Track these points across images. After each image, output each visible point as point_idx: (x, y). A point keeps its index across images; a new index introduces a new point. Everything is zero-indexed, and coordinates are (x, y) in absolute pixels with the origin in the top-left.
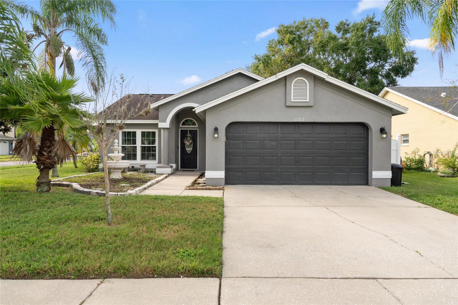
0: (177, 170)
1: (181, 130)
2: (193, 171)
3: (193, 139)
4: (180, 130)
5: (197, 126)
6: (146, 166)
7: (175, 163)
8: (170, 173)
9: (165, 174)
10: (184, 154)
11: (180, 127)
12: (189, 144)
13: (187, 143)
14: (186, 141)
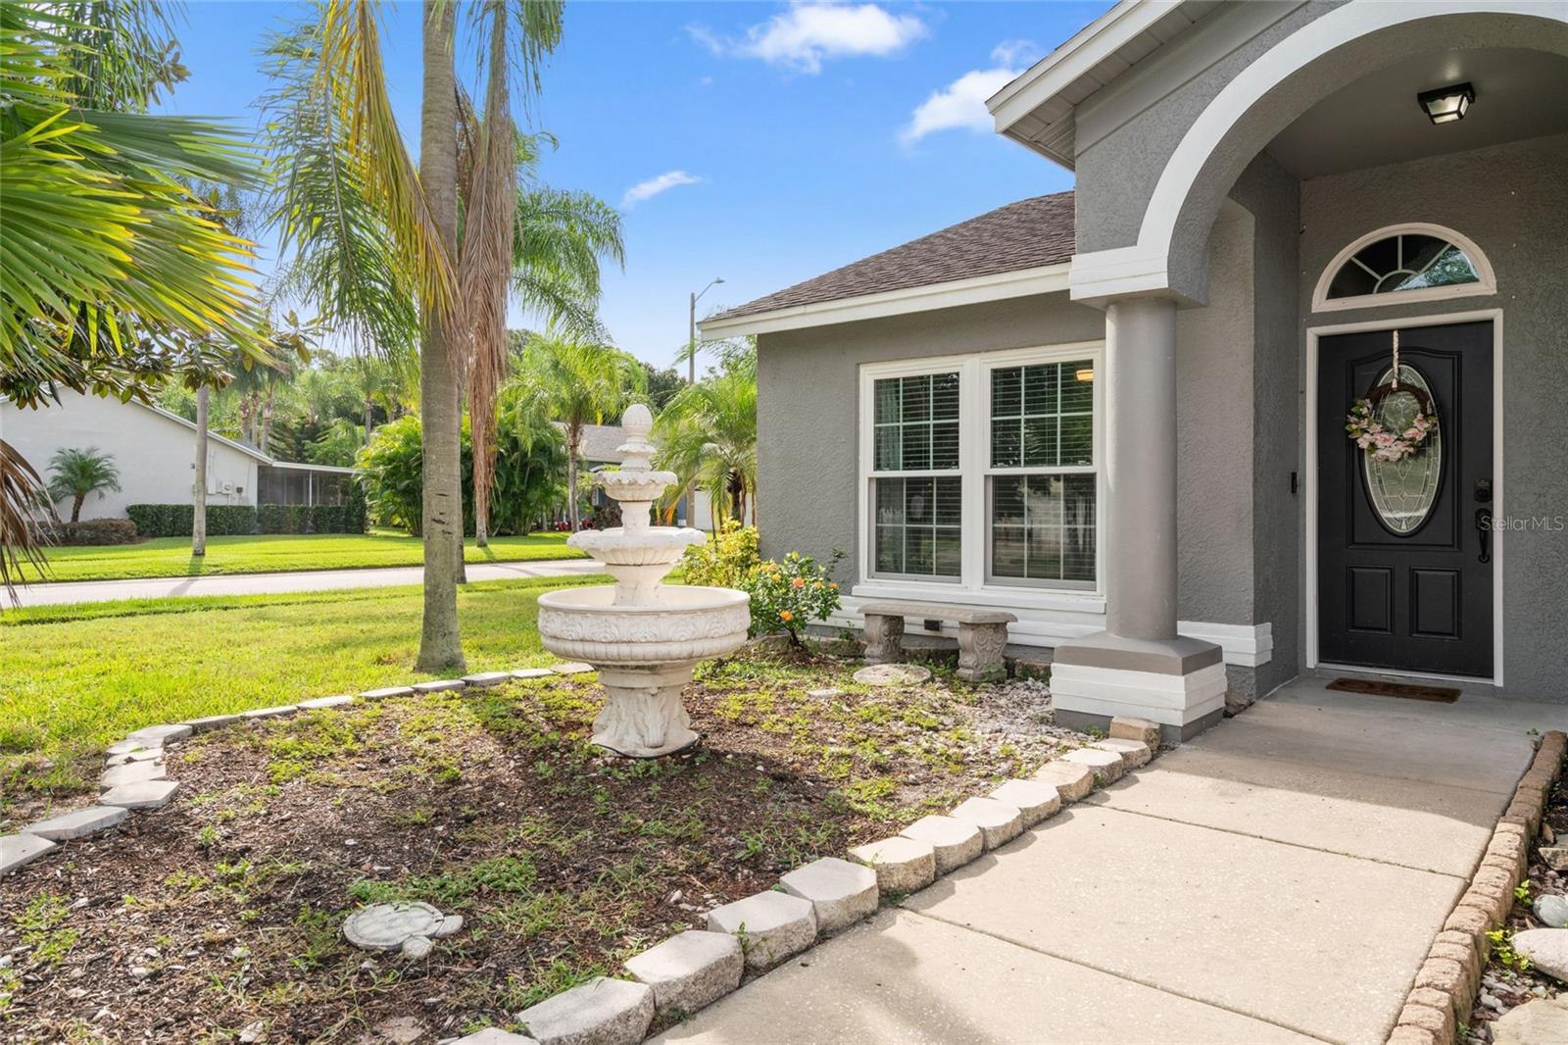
1: (1323, 340)
2: (1448, 696)
3: (1440, 407)
4: (1312, 337)
5: (1487, 284)
6: (1010, 626)
7: (1257, 621)
8: (1178, 720)
9: (1127, 734)
10: (1353, 543)
11: (1313, 311)
12: (1398, 455)
13: (1379, 444)
14: (1369, 424)
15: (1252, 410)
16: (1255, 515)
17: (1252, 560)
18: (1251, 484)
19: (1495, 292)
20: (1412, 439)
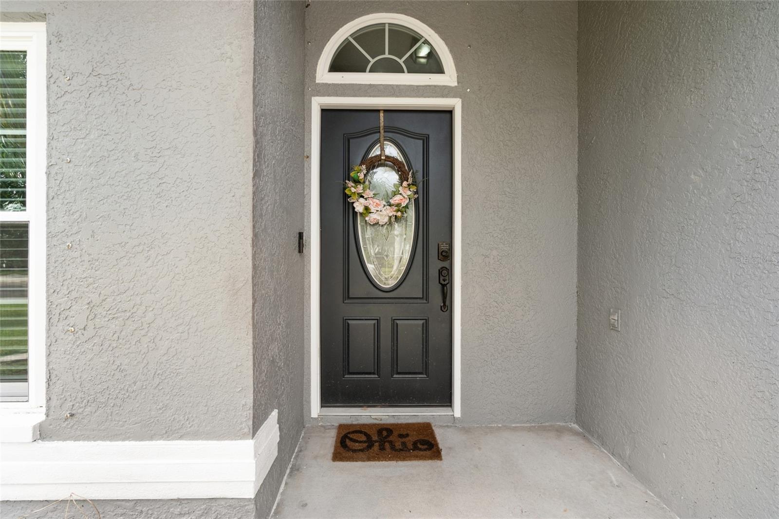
1: (327, 114)
4: (315, 105)
5: (449, 78)
10: (349, 298)
11: (317, 82)
12: (386, 219)
13: (373, 209)
14: (364, 189)
15: (251, 139)
16: (254, 285)
17: (251, 347)
18: (250, 241)
19: (456, 84)
20: (398, 205)
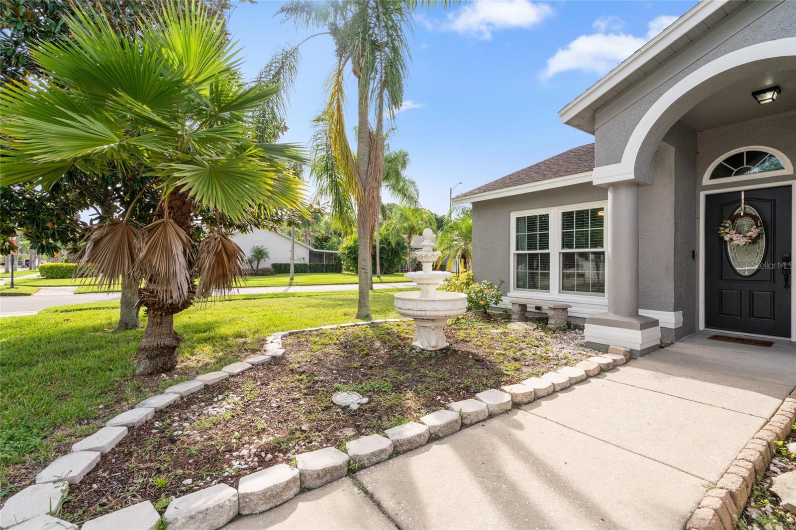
0: (686, 331)
1: (707, 196)
2: (768, 344)
3: (764, 223)
4: (702, 195)
5: (789, 170)
6: (569, 309)
7: (676, 310)
8: (638, 348)
9: (616, 352)
10: (722, 280)
11: (702, 185)
12: (744, 243)
13: (734, 239)
14: (730, 230)
16: (674, 268)
17: (673, 286)
18: (673, 255)
19: (792, 173)
20: (751, 236)
